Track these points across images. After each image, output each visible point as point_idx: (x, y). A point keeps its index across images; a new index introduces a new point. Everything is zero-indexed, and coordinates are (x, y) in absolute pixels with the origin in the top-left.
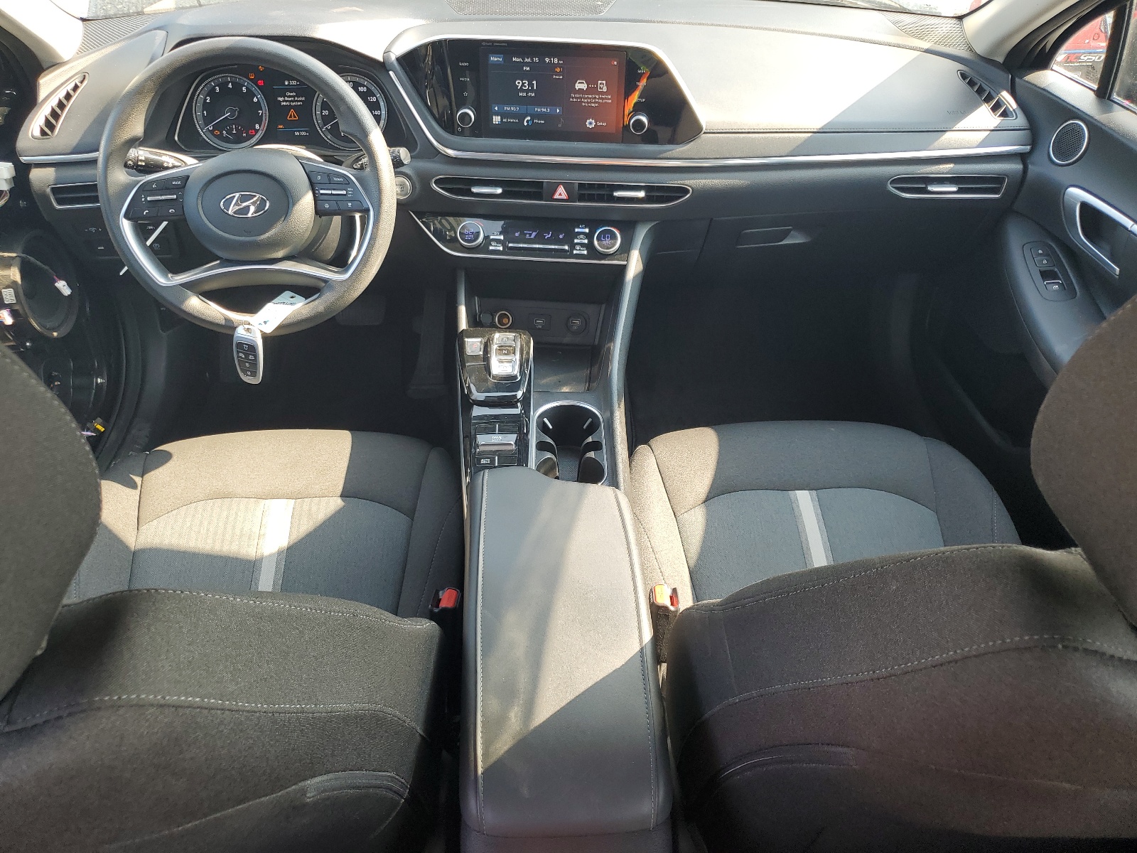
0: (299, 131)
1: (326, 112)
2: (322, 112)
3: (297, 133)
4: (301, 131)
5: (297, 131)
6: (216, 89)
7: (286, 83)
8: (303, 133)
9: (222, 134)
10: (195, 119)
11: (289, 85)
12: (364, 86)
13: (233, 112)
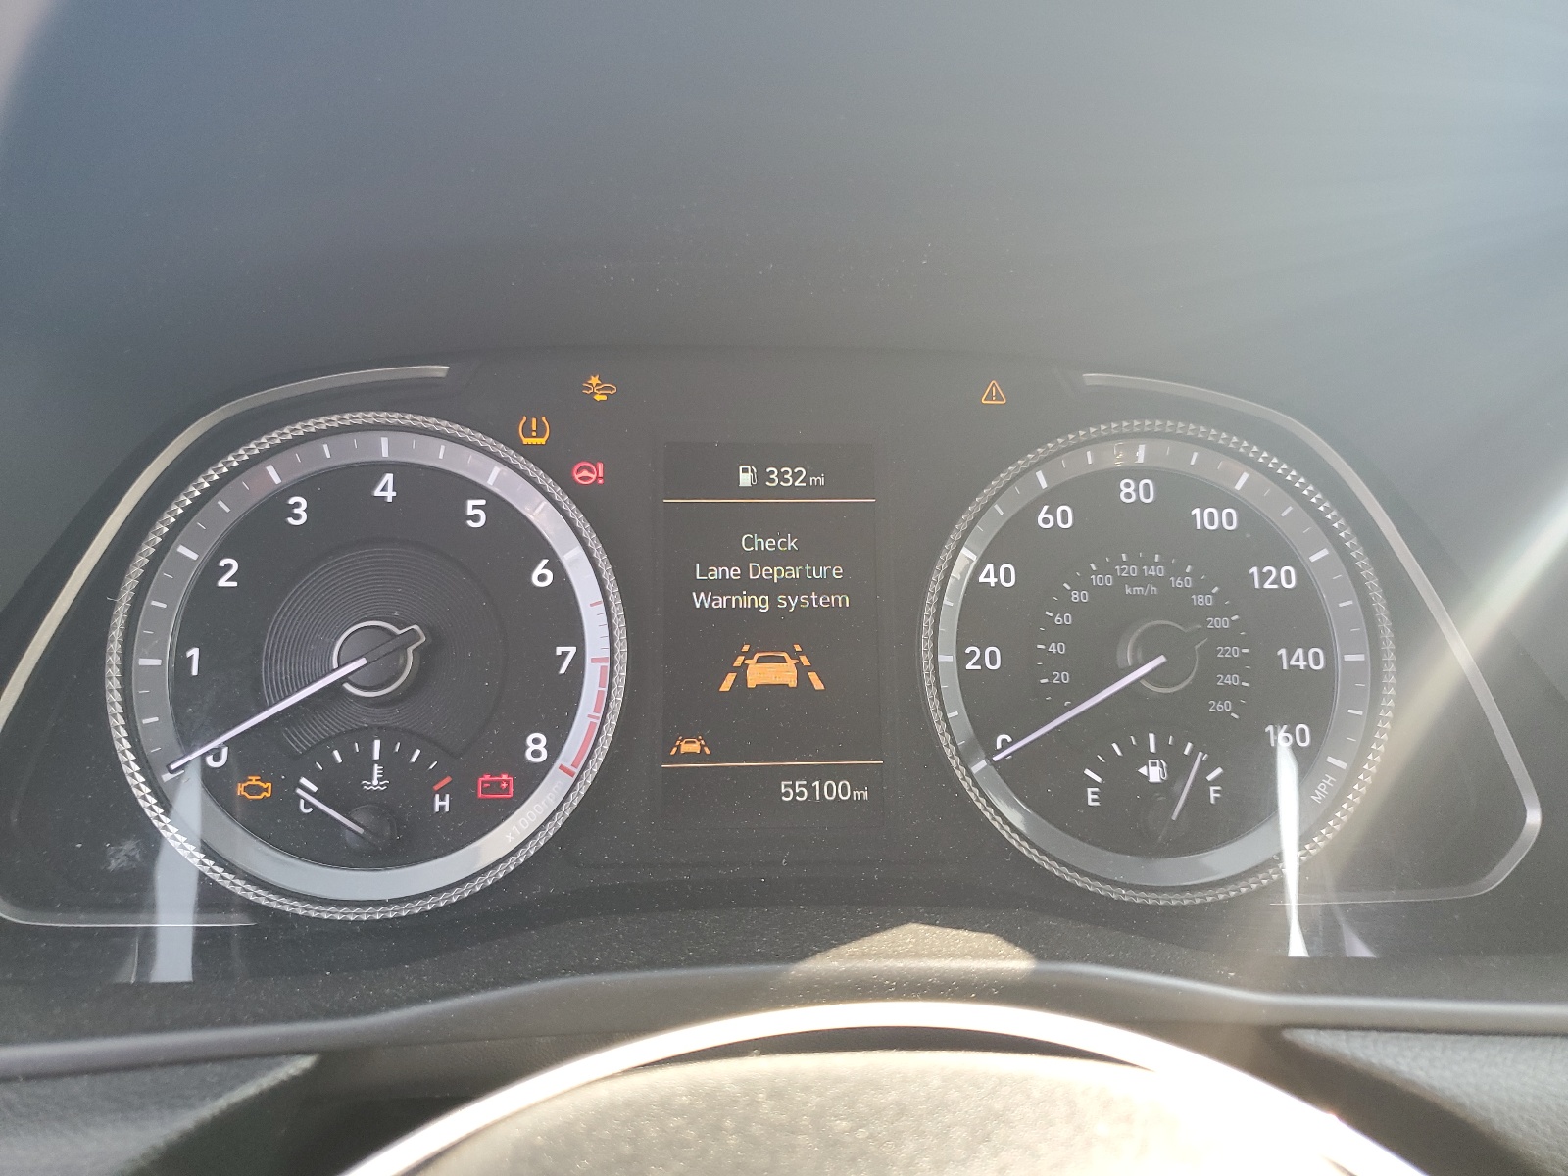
0: (809, 775)
1: (990, 658)
2: (963, 658)
3: (793, 791)
4: (823, 774)
5: (793, 774)
6: (289, 511)
7: (745, 480)
8: (837, 790)
9: (286, 796)
10: (114, 698)
11: (759, 488)
12: (1221, 498)
13: (384, 653)
